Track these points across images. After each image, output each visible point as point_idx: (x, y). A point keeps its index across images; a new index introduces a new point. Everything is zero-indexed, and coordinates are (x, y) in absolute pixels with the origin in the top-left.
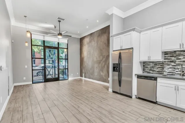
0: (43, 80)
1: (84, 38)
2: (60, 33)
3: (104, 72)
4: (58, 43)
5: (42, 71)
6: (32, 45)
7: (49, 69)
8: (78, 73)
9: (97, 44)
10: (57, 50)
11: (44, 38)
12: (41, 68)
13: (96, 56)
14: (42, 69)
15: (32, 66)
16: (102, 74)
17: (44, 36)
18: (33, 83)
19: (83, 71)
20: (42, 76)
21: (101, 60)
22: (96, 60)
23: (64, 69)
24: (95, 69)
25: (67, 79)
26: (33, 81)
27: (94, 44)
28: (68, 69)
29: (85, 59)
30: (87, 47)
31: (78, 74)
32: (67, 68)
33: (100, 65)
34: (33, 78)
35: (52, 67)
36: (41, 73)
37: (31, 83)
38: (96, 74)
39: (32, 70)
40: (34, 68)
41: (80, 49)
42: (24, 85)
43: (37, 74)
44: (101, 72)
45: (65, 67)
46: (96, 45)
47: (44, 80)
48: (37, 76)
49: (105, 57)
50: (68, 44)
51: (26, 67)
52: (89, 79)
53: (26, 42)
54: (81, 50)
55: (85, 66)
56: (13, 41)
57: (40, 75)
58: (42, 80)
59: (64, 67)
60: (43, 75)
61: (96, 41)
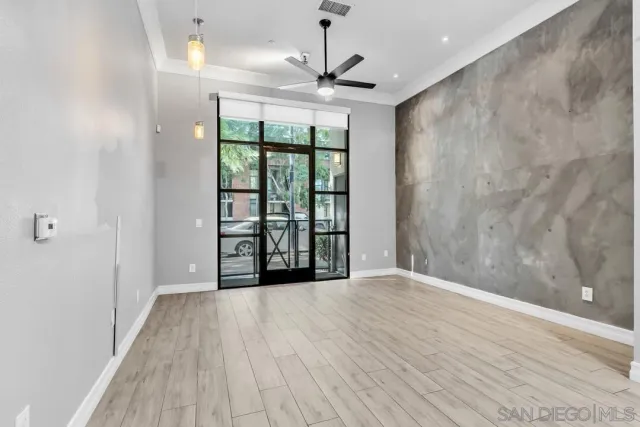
0: (254, 274)
1: (417, 103)
2: (326, 73)
3: (545, 254)
4: (313, 129)
5: (251, 239)
6: (220, 141)
7: (276, 234)
8: (389, 252)
9: (495, 114)
10: (307, 156)
11: (262, 112)
12: (250, 228)
13: (487, 170)
14: (251, 231)
15: (219, 222)
16: (527, 261)
17: (261, 103)
18: (220, 288)
19: (413, 243)
20: (252, 258)
21: (524, 193)
22: (487, 193)
23: (329, 233)
24: (482, 237)
25: (345, 275)
26: (219, 276)
27: (474, 116)
28: (347, 233)
29: (423, 192)
30: (432, 137)
31: (386, 253)
32: (342, 228)
33: (516, 217)
34: (222, 266)
35: (288, 224)
36: (247, 246)
37: (214, 285)
38: (488, 262)
39: (220, 236)
40: (225, 229)
41: (397, 150)
42: (189, 295)
43: (237, 249)
44: (522, 253)
45: (335, 227)
46: (485, 120)
47: (257, 276)
48: (237, 255)
49: (553, 173)
50: (348, 132)
51: (199, 223)
52: (445, 279)
53: (197, 124)
54: (404, 152)
55: (423, 221)
56: (159, 130)
57: (244, 255)
58: (252, 276)
59: (332, 224)
60: (253, 254)
61: (484, 103)
